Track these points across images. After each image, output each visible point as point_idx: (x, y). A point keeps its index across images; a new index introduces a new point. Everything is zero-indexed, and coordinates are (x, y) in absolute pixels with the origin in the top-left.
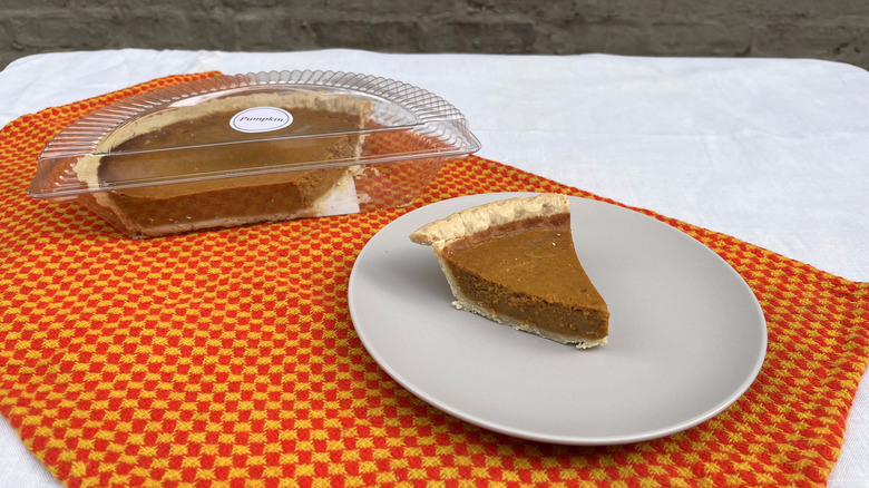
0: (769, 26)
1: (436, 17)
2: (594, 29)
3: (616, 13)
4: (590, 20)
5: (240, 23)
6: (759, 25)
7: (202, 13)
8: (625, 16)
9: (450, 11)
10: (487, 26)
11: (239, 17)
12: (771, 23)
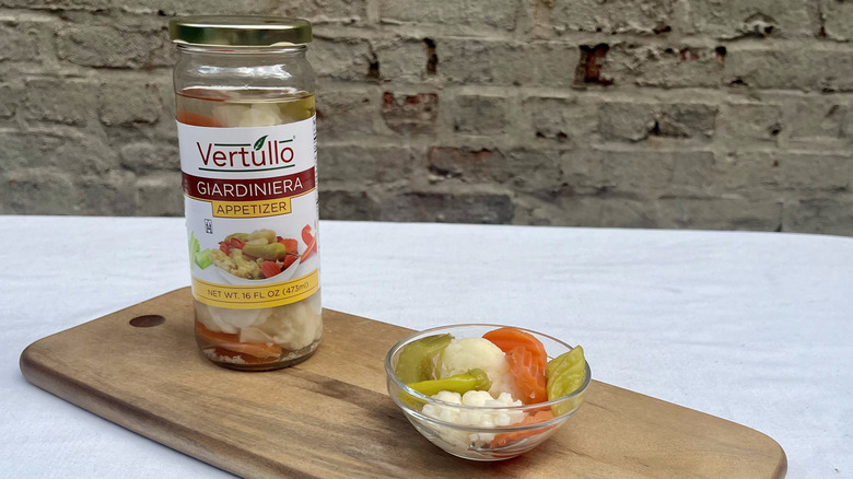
0: (802, 201)
1: (390, 186)
2: (586, 201)
3: (614, 184)
4: (581, 191)
5: (141, 190)
6: (790, 200)
7: (94, 177)
8: (625, 187)
9: (408, 178)
10: (453, 197)
11: (142, 182)
12: (804, 198)
